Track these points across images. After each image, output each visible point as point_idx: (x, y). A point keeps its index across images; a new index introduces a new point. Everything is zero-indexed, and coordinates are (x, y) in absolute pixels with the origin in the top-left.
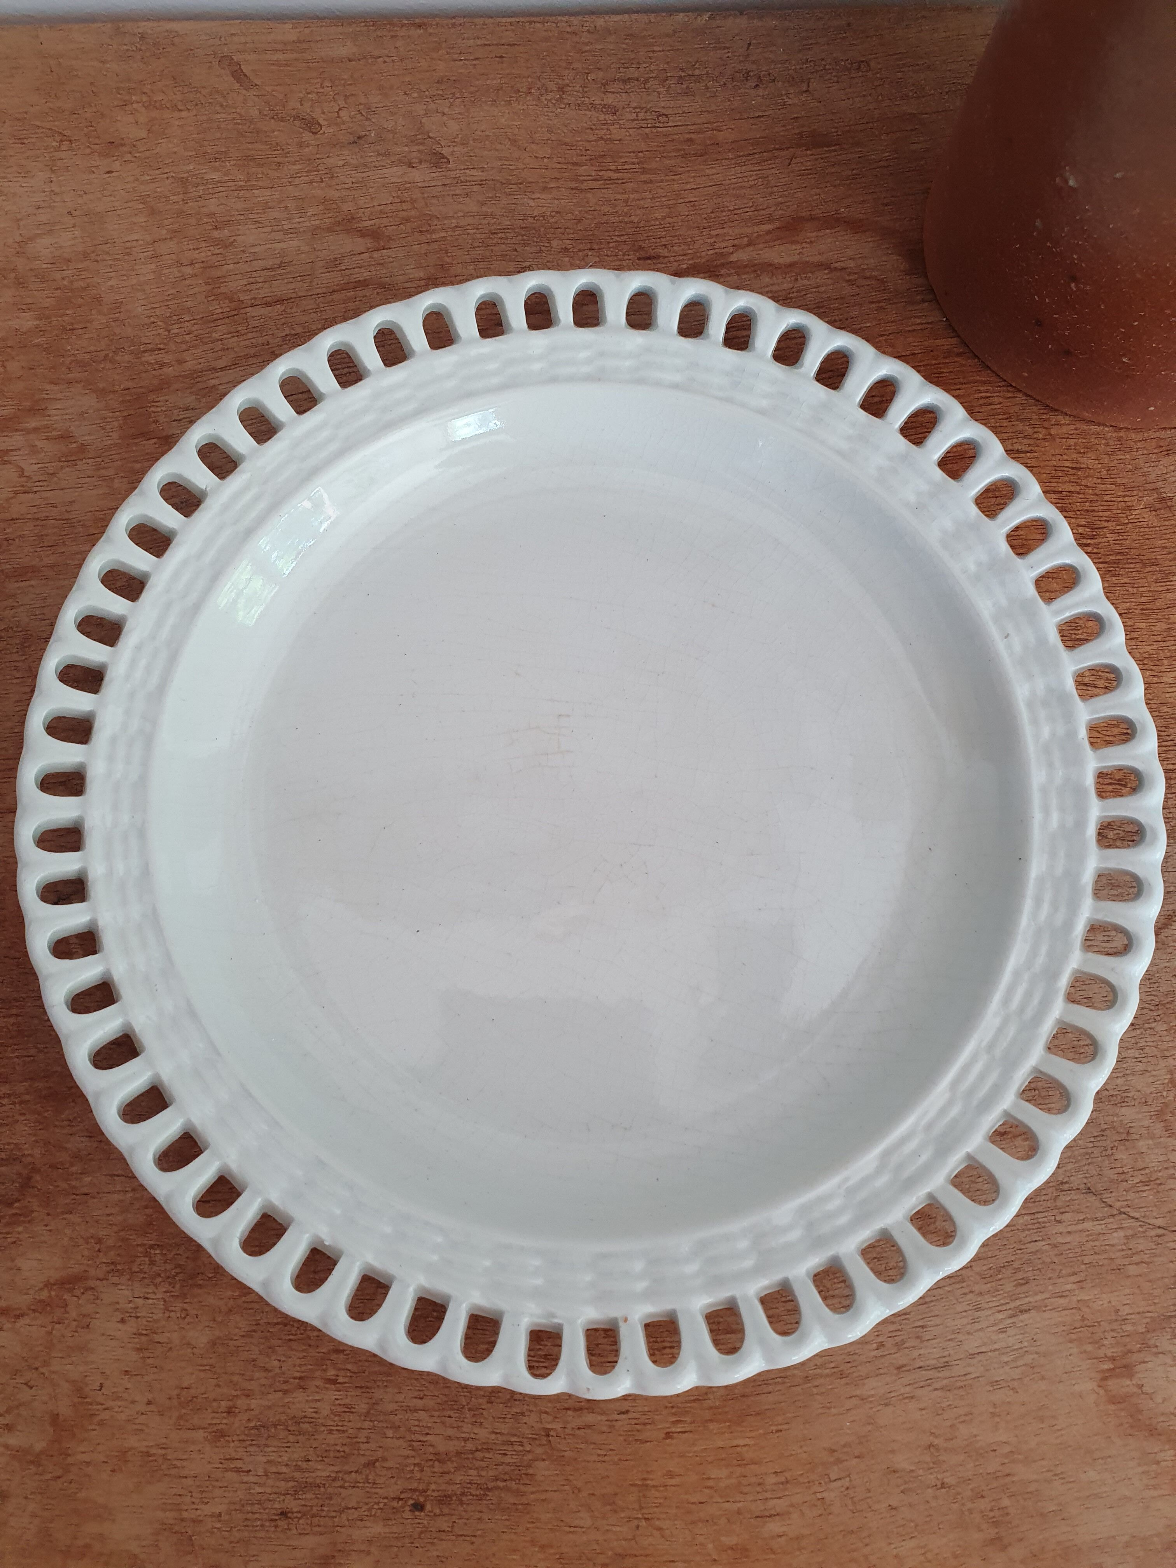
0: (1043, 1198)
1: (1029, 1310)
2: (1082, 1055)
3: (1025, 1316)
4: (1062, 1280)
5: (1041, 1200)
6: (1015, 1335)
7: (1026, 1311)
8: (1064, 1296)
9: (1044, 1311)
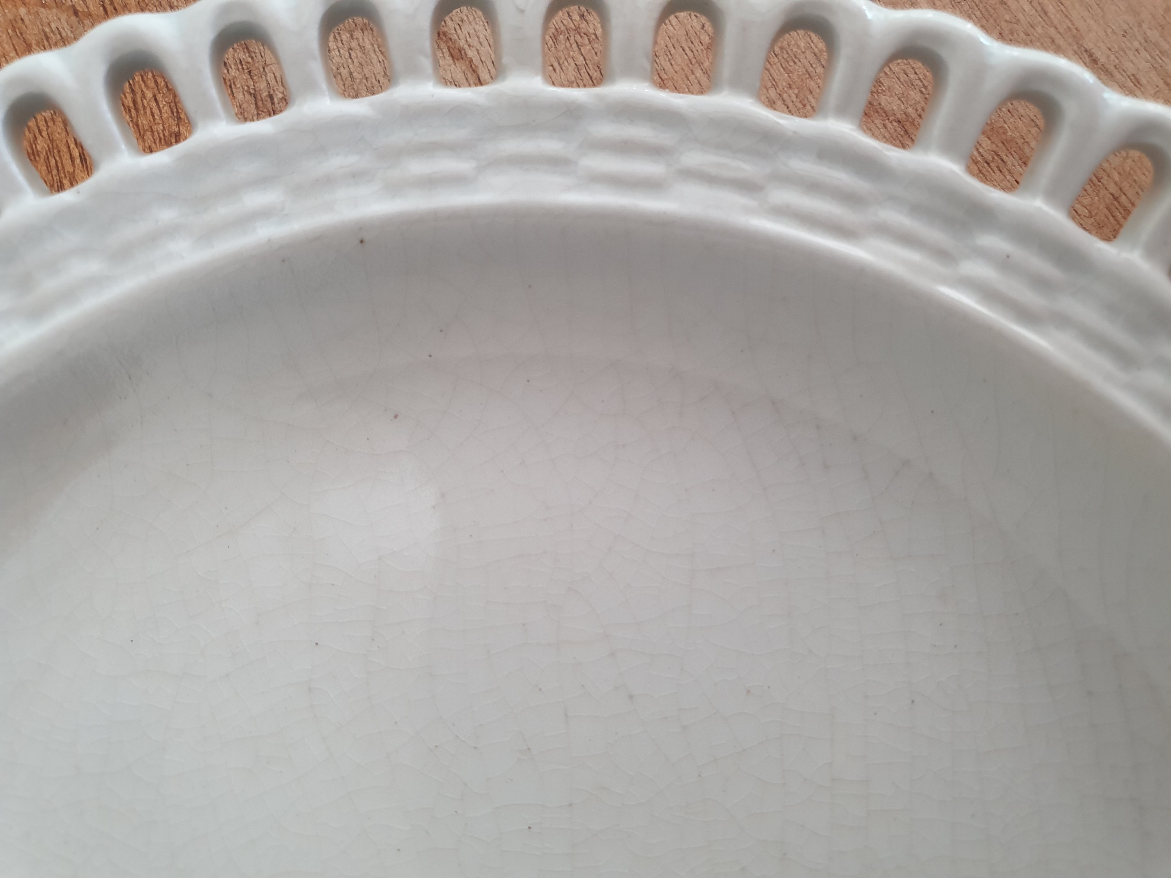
0: (912, 76)
1: (1086, 51)
2: (664, 76)
3: (1098, 54)
4: (1020, 16)
5: (916, 77)
6: (1132, 61)
7: (1091, 56)
8: (1042, 9)
9: (1077, 29)
